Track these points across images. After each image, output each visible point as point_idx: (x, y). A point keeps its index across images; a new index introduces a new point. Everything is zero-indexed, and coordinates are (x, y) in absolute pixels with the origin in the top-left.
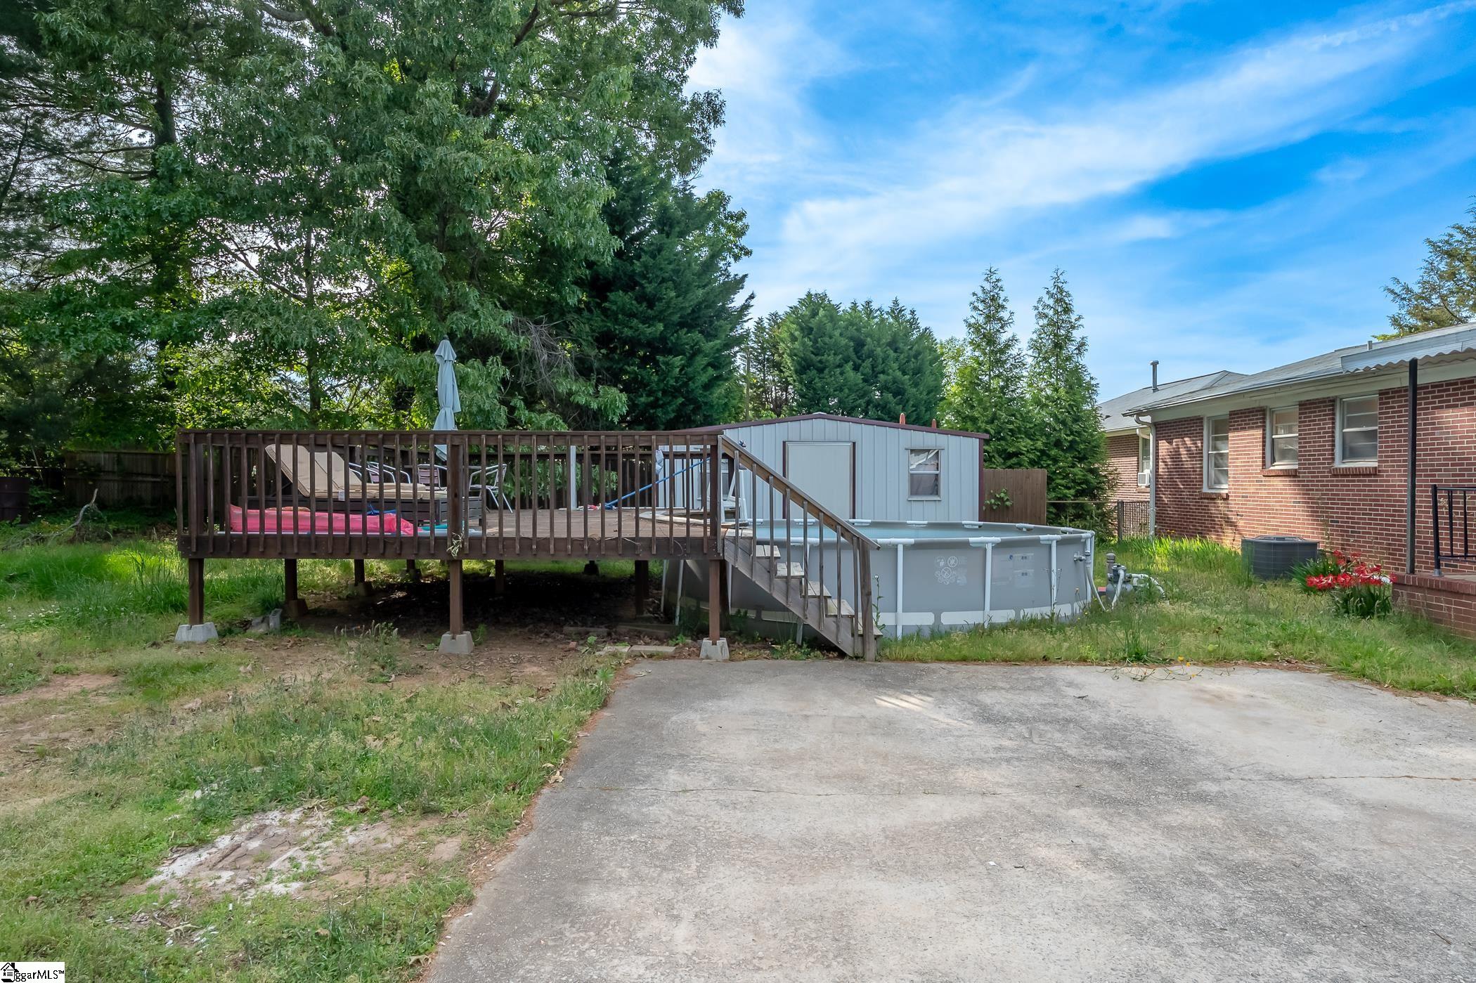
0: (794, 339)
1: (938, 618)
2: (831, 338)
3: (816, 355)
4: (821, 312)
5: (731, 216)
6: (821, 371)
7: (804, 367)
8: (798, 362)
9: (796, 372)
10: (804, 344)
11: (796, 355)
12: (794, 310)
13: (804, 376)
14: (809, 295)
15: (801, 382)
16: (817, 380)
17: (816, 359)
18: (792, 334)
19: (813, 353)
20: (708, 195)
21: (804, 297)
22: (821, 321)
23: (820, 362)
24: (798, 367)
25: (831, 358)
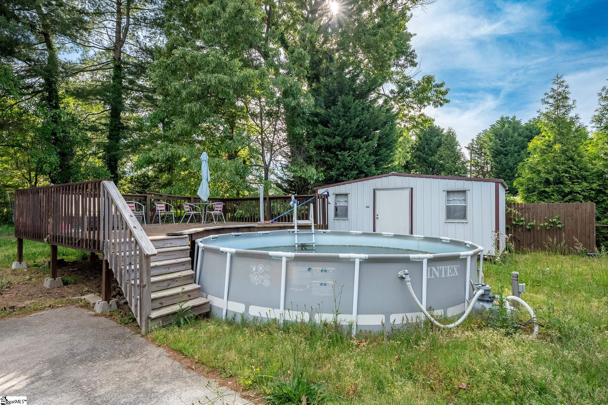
0: (491, 140)
1: (247, 309)
2: (512, 137)
3: (503, 147)
4: (506, 125)
5: (438, 86)
6: (506, 155)
7: (496, 153)
8: (493, 152)
9: (493, 156)
10: (495, 142)
11: (492, 149)
12: (493, 126)
13: (496, 159)
14: (502, 118)
15: (495, 161)
16: (503, 160)
17: (503, 149)
18: (490, 139)
19: (501, 146)
20: (423, 79)
21: (499, 119)
22: (506, 130)
23: (506, 151)
24: (494, 155)
25: (512, 148)
